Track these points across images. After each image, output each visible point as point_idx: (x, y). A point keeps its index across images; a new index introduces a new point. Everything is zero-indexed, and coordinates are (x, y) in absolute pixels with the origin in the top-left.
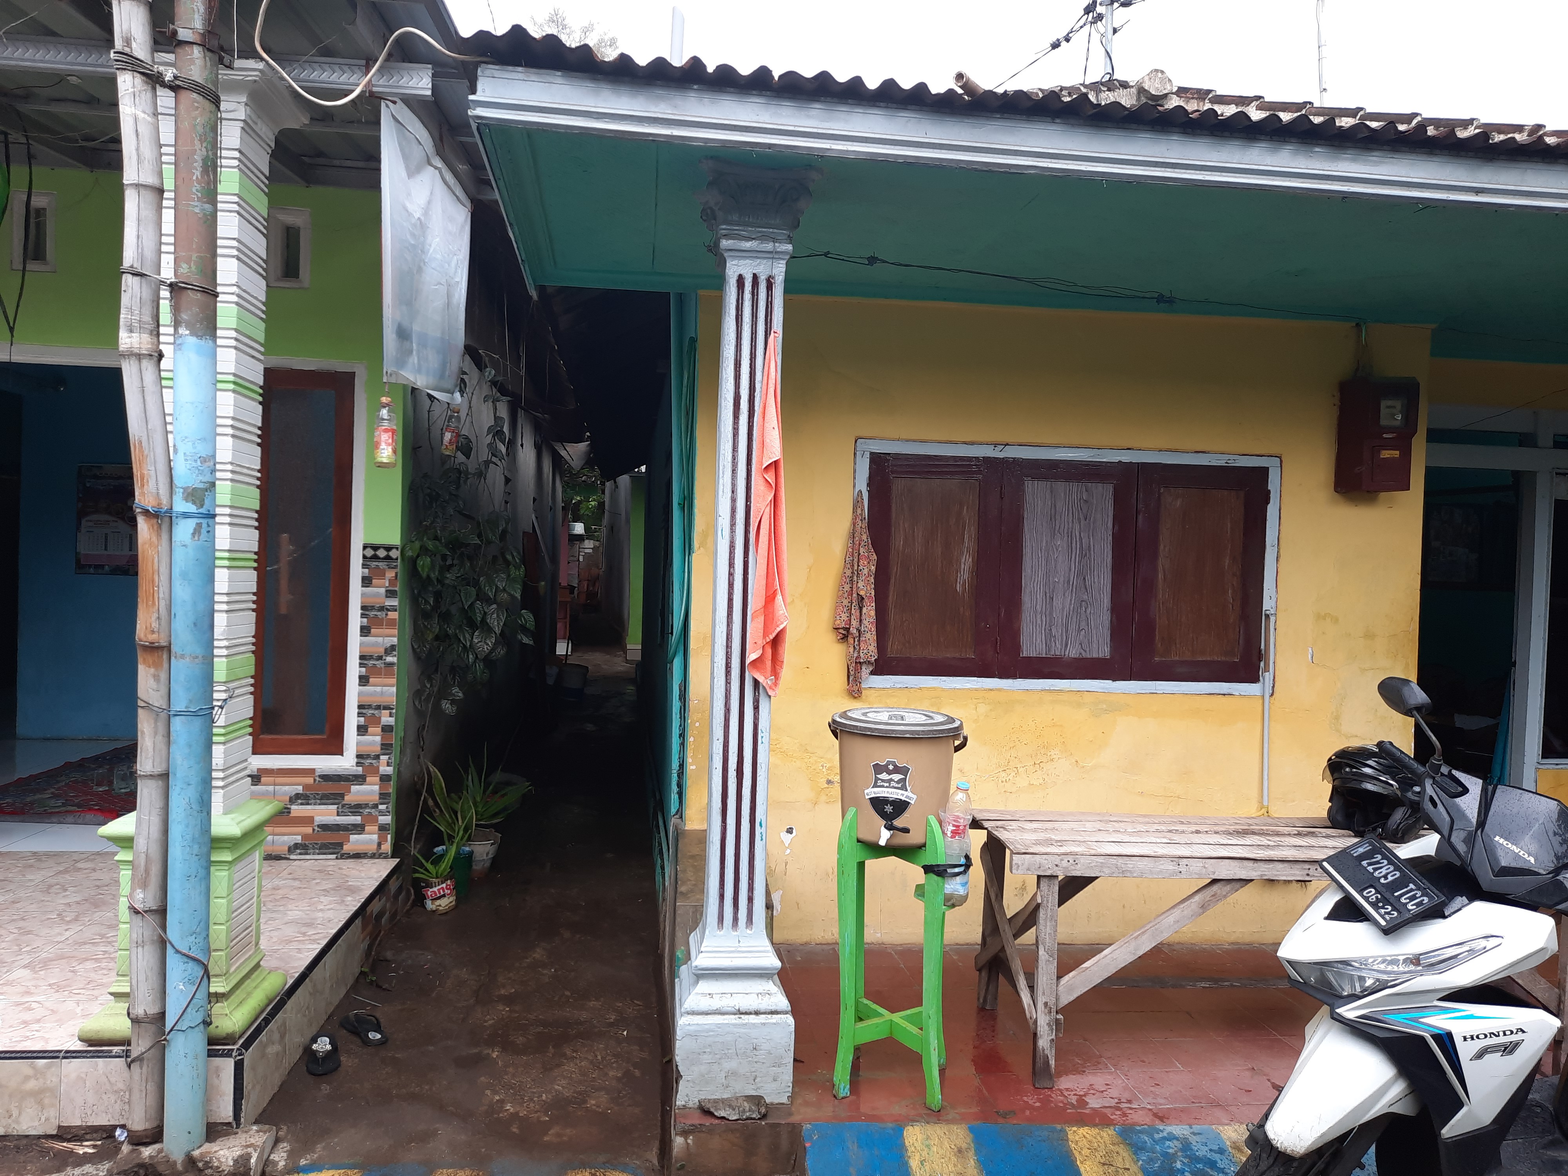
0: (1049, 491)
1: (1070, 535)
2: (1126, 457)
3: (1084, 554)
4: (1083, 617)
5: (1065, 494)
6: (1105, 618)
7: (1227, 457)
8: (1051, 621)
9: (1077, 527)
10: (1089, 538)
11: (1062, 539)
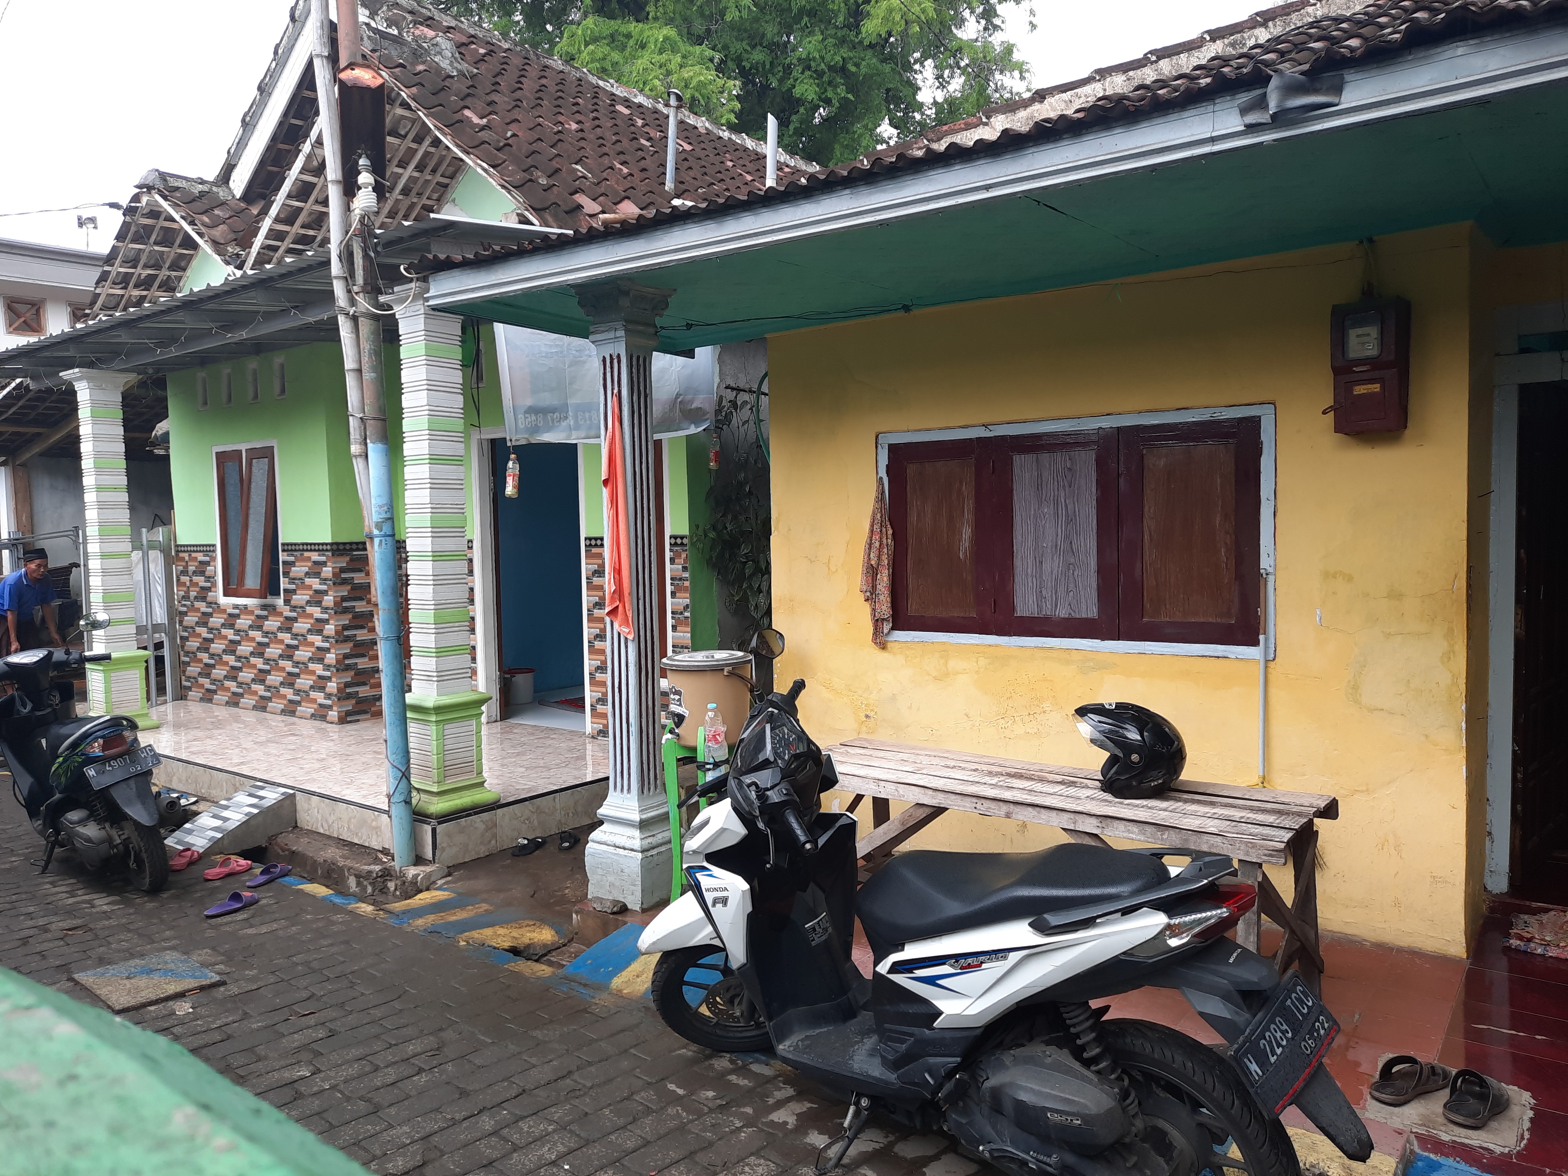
0: (1035, 463)
1: (1056, 503)
2: (1106, 423)
3: (1070, 520)
4: (1071, 579)
5: (1050, 465)
6: (1092, 581)
7: (1212, 410)
8: (1040, 584)
9: (1063, 495)
10: (1074, 504)
11: (1048, 507)
